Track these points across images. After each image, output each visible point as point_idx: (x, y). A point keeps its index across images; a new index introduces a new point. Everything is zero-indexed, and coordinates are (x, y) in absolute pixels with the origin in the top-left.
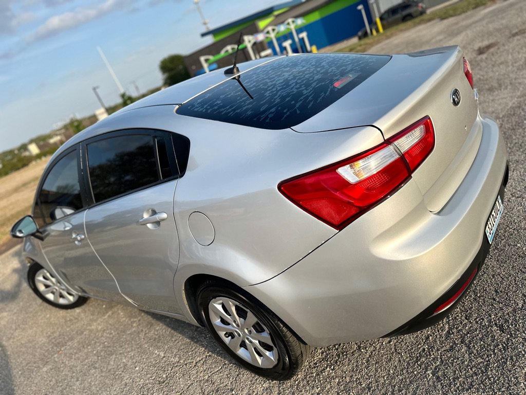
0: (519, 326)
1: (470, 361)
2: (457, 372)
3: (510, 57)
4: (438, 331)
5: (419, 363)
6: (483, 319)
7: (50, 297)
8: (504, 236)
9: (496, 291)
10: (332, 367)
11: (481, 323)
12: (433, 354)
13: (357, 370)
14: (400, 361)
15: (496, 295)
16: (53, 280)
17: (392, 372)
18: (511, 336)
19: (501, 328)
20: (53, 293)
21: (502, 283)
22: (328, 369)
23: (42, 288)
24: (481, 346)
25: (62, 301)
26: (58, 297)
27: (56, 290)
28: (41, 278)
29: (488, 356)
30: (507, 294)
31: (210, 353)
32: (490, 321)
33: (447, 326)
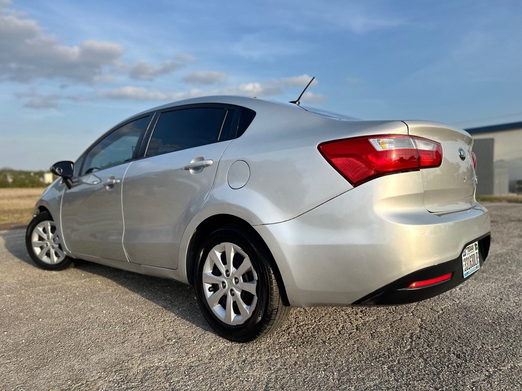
0: (474, 357)
1: (425, 367)
2: (411, 370)
3: (506, 230)
4: (400, 347)
5: (377, 360)
6: (443, 349)
7: (37, 250)
8: (475, 312)
9: (459, 337)
10: (295, 347)
11: (440, 351)
12: (392, 358)
13: (318, 353)
14: (360, 356)
15: (458, 339)
16: (51, 235)
17: (351, 359)
18: (466, 361)
19: (458, 356)
20: (42, 248)
21: (465, 334)
22: (291, 347)
23: (35, 239)
24: (437, 362)
25: (45, 259)
26: (45, 254)
27: (47, 246)
28: (41, 229)
29: (441, 367)
30: (468, 340)
31: (179, 318)
32: (449, 351)
33: (409, 347)
